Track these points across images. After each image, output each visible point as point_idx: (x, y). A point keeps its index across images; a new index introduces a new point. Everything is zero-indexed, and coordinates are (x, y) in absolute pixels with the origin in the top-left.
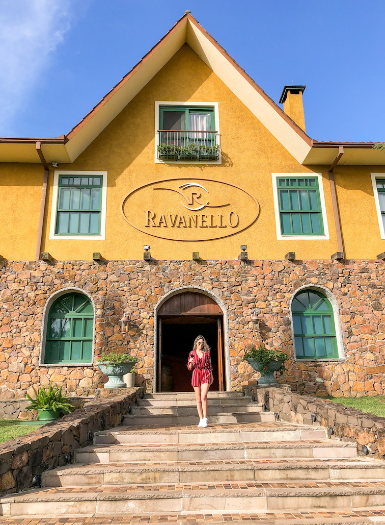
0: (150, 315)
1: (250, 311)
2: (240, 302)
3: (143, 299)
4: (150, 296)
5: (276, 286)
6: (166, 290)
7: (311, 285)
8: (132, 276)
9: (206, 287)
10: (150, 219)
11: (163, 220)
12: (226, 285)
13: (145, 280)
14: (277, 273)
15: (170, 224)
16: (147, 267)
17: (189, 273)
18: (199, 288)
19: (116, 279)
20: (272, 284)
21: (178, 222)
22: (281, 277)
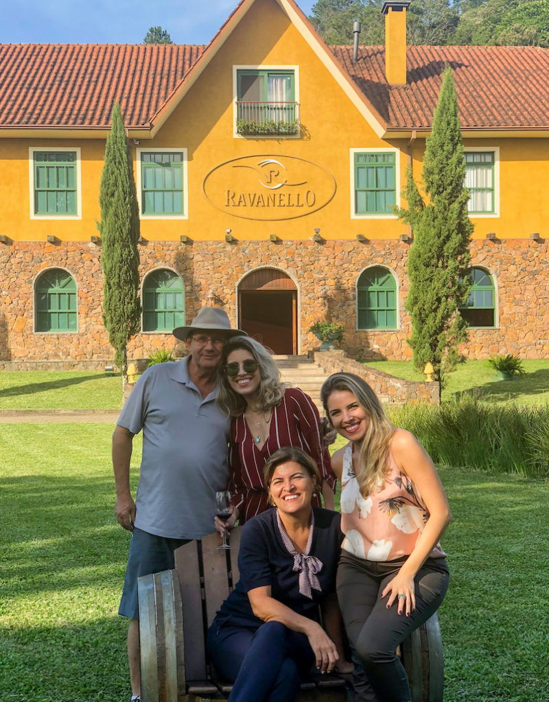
0: (232, 291)
1: (321, 288)
2: (312, 280)
3: (225, 277)
4: (232, 274)
5: (345, 266)
6: (246, 268)
7: (377, 264)
8: (215, 256)
9: (281, 266)
10: (230, 198)
11: (242, 199)
12: (300, 264)
13: (227, 260)
14: (347, 253)
15: (248, 203)
16: (229, 247)
17: (267, 253)
18: (276, 267)
19: (201, 259)
20: (342, 263)
21: (256, 201)
22: (350, 257)
